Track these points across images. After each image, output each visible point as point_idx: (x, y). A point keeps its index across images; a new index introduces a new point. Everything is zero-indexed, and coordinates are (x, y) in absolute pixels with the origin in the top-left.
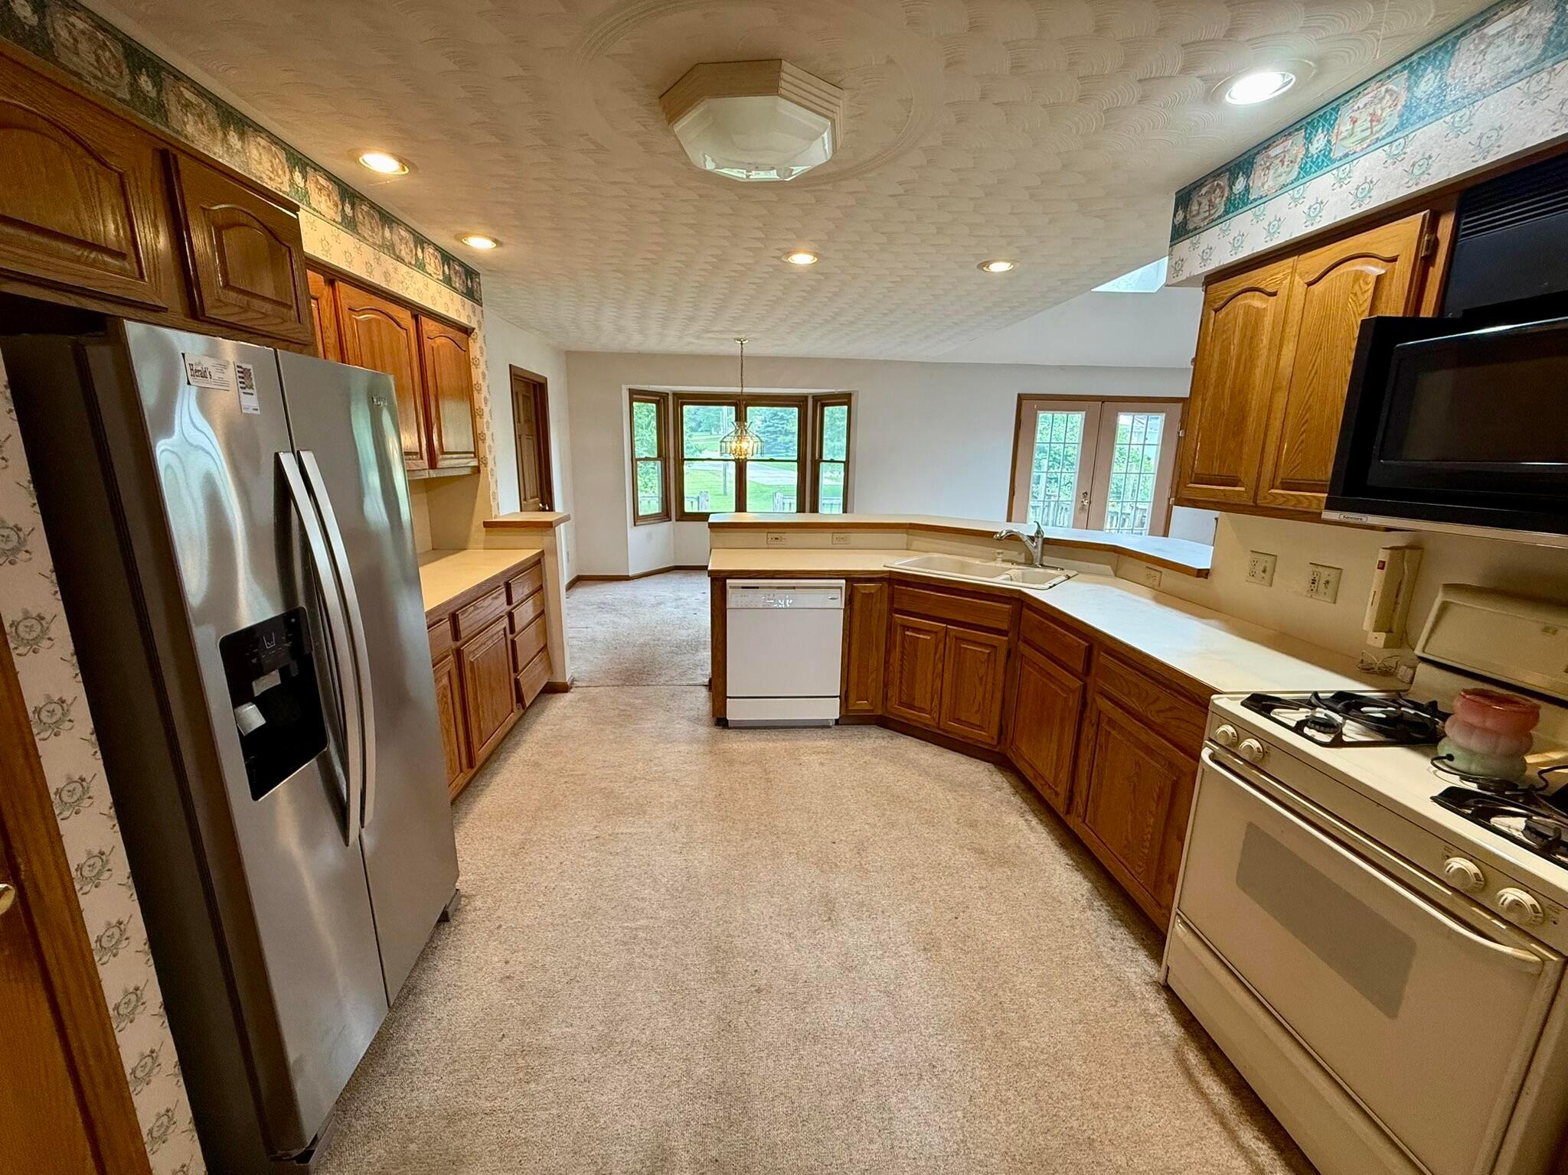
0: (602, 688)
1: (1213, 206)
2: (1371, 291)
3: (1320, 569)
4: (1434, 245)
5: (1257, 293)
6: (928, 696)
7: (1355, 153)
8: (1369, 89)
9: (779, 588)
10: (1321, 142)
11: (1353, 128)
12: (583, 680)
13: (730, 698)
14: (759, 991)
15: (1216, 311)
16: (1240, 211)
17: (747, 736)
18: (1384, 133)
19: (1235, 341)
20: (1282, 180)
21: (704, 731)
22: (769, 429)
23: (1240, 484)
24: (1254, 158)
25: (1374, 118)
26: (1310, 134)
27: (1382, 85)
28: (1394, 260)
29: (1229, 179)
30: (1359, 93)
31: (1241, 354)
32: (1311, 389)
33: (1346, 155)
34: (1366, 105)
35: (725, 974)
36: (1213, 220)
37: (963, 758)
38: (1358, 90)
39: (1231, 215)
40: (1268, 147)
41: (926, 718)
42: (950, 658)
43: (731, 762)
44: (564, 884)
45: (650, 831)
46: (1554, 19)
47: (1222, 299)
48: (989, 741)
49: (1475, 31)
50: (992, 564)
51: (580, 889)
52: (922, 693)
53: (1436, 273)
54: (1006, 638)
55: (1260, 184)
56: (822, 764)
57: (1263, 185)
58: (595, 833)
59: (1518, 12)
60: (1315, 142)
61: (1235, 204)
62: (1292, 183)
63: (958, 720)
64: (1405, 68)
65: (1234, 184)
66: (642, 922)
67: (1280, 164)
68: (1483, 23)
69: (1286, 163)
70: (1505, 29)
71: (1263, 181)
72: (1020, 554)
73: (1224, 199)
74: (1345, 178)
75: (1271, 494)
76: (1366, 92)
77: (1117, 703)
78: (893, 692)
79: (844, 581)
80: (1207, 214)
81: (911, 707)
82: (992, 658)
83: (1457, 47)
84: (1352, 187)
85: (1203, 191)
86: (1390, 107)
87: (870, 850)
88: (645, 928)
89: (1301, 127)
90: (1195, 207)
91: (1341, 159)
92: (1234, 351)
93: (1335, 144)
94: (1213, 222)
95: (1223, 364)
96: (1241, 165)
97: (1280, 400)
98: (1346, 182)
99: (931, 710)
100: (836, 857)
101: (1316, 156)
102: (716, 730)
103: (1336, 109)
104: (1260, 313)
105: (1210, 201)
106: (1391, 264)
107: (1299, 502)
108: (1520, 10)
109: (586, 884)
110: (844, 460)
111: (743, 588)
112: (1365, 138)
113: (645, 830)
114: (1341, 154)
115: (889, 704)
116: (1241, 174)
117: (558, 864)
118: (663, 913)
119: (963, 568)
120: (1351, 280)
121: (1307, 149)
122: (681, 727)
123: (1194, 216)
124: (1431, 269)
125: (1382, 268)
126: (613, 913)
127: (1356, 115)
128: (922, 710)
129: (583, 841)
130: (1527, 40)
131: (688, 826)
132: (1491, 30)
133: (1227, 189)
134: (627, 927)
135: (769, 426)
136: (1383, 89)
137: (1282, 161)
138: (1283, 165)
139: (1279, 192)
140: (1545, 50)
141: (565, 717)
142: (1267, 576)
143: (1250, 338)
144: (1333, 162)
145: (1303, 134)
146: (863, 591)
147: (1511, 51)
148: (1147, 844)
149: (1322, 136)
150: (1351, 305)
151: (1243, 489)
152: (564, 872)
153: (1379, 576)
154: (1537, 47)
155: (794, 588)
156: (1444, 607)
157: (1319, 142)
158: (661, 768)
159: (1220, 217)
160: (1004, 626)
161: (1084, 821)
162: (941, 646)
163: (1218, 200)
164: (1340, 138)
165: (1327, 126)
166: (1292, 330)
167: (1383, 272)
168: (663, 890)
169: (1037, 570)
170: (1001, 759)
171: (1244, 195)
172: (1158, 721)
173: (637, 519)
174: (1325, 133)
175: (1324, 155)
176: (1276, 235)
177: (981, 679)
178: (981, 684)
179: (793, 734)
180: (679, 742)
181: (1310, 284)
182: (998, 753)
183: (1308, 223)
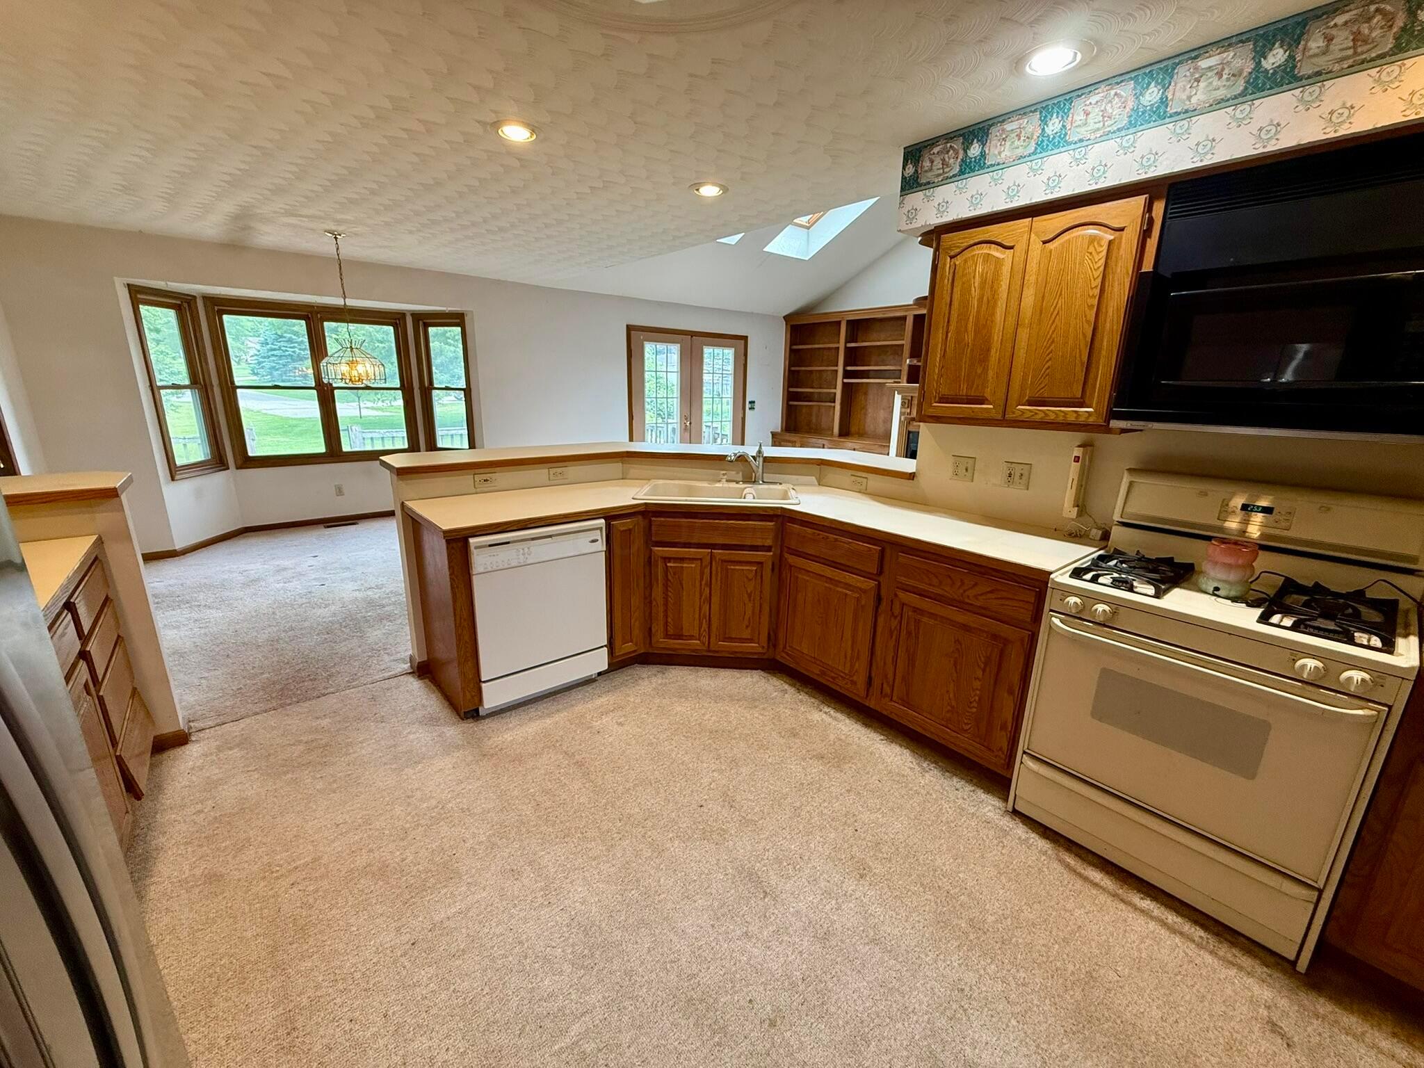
0: (248, 721)
1: (947, 165)
2: (1104, 253)
3: (1013, 465)
4: (1151, 222)
5: (993, 245)
6: (697, 622)
7: (1089, 139)
8: (1100, 90)
9: (533, 539)
10: (1056, 125)
11: (1086, 119)
12: (203, 717)
13: (484, 682)
14: (773, 1024)
15: (952, 257)
16: (976, 173)
17: (513, 719)
18: (1115, 128)
19: (976, 285)
20: (1020, 152)
21: (454, 731)
22: (275, 352)
23: (986, 402)
24: (988, 129)
25: (1105, 116)
26: (1046, 117)
27: (1112, 89)
28: (1122, 229)
29: (963, 143)
30: (1090, 92)
31: (983, 295)
32: (1054, 325)
33: (1081, 140)
34: (1097, 102)
35: (723, 1029)
36: (947, 178)
37: (736, 673)
38: (1089, 89)
39: (967, 175)
40: (1004, 121)
41: (697, 644)
42: (717, 579)
43: (519, 759)
44: (416, 1045)
45: (484, 894)
46: (1253, 67)
47: (958, 247)
48: (760, 650)
49: (1190, 62)
50: (718, 485)
51: (448, 1036)
52: (690, 623)
53: (1152, 244)
54: (771, 553)
55: (996, 153)
56: (621, 724)
57: (1000, 153)
58: (405, 938)
59: (1225, 55)
60: (1050, 124)
61: (969, 167)
62: (1030, 156)
63: (731, 639)
64: (1131, 79)
65: (968, 148)
66: (576, 1029)
67: (1017, 138)
68: (1196, 57)
69: (1022, 138)
70: (1215, 65)
71: (998, 150)
72: (738, 473)
73: (959, 160)
74: (1081, 159)
75: (1018, 410)
76: (1097, 91)
77: (922, 594)
78: (658, 629)
79: (603, 521)
80: (941, 171)
81: (679, 636)
82: (759, 574)
83: (1176, 71)
84: (1089, 166)
85: (936, 150)
86: (1119, 108)
87: (738, 798)
88: (584, 1035)
89: (1035, 111)
90: (927, 164)
91: (1076, 143)
92: (975, 293)
93: (1070, 129)
94: (947, 180)
95: (965, 305)
96: (977, 132)
97: (1023, 334)
98: (1082, 162)
99: (700, 634)
100: (716, 821)
101: (1052, 136)
102: (469, 726)
103: (1070, 100)
104: (999, 262)
105: (943, 160)
106: (1118, 233)
107: (1046, 415)
108: (1226, 54)
109: (452, 1025)
110: (465, 387)
111: (490, 546)
112: (1098, 129)
113: (477, 897)
114: (1076, 139)
115: (654, 640)
116: (975, 140)
117: (380, 1021)
118: (593, 998)
119: (690, 491)
120: (1086, 242)
121: (1043, 129)
122: (420, 737)
123: (926, 171)
124: (1148, 240)
125: (1111, 235)
126: (525, 1041)
127: (1089, 109)
128: (691, 637)
129: (395, 962)
130: (1232, 78)
131: (530, 864)
132: (1204, 64)
133: (961, 152)
134: (561, 1051)
135: (275, 350)
136: (1113, 92)
137: (1019, 136)
138: (1019, 139)
139: (1016, 162)
140: (1246, 88)
141: (211, 785)
142: (969, 474)
143: (990, 284)
144: (1069, 144)
145: (1038, 116)
146: (622, 529)
147: (1219, 83)
148: (975, 704)
149: (1057, 121)
150: (1087, 261)
151: (991, 406)
152: (399, 1026)
153: (1075, 467)
154: (1240, 86)
155: (550, 536)
156: (1131, 484)
157: (1054, 126)
158: (434, 802)
159: (954, 176)
160: (769, 542)
161: (891, 700)
162: (707, 571)
163: (952, 160)
164: (1074, 125)
165: (1061, 113)
166: (1031, 278)
167: (1112, 237)
168: (567, 968)
169: (760, 487)
170: (771, 665)
171: (980, 160)
172: (978, 604)
173: (174, 471)
174: (1060, 118)
175: (1060, 136)
176: (1016, 198)
177: (749, 596)
178: (750, 600)
179: (564, 700)
180: (432, 758)
181: (1045, 242)
182: (767, 659)
183: (1047, 192)
